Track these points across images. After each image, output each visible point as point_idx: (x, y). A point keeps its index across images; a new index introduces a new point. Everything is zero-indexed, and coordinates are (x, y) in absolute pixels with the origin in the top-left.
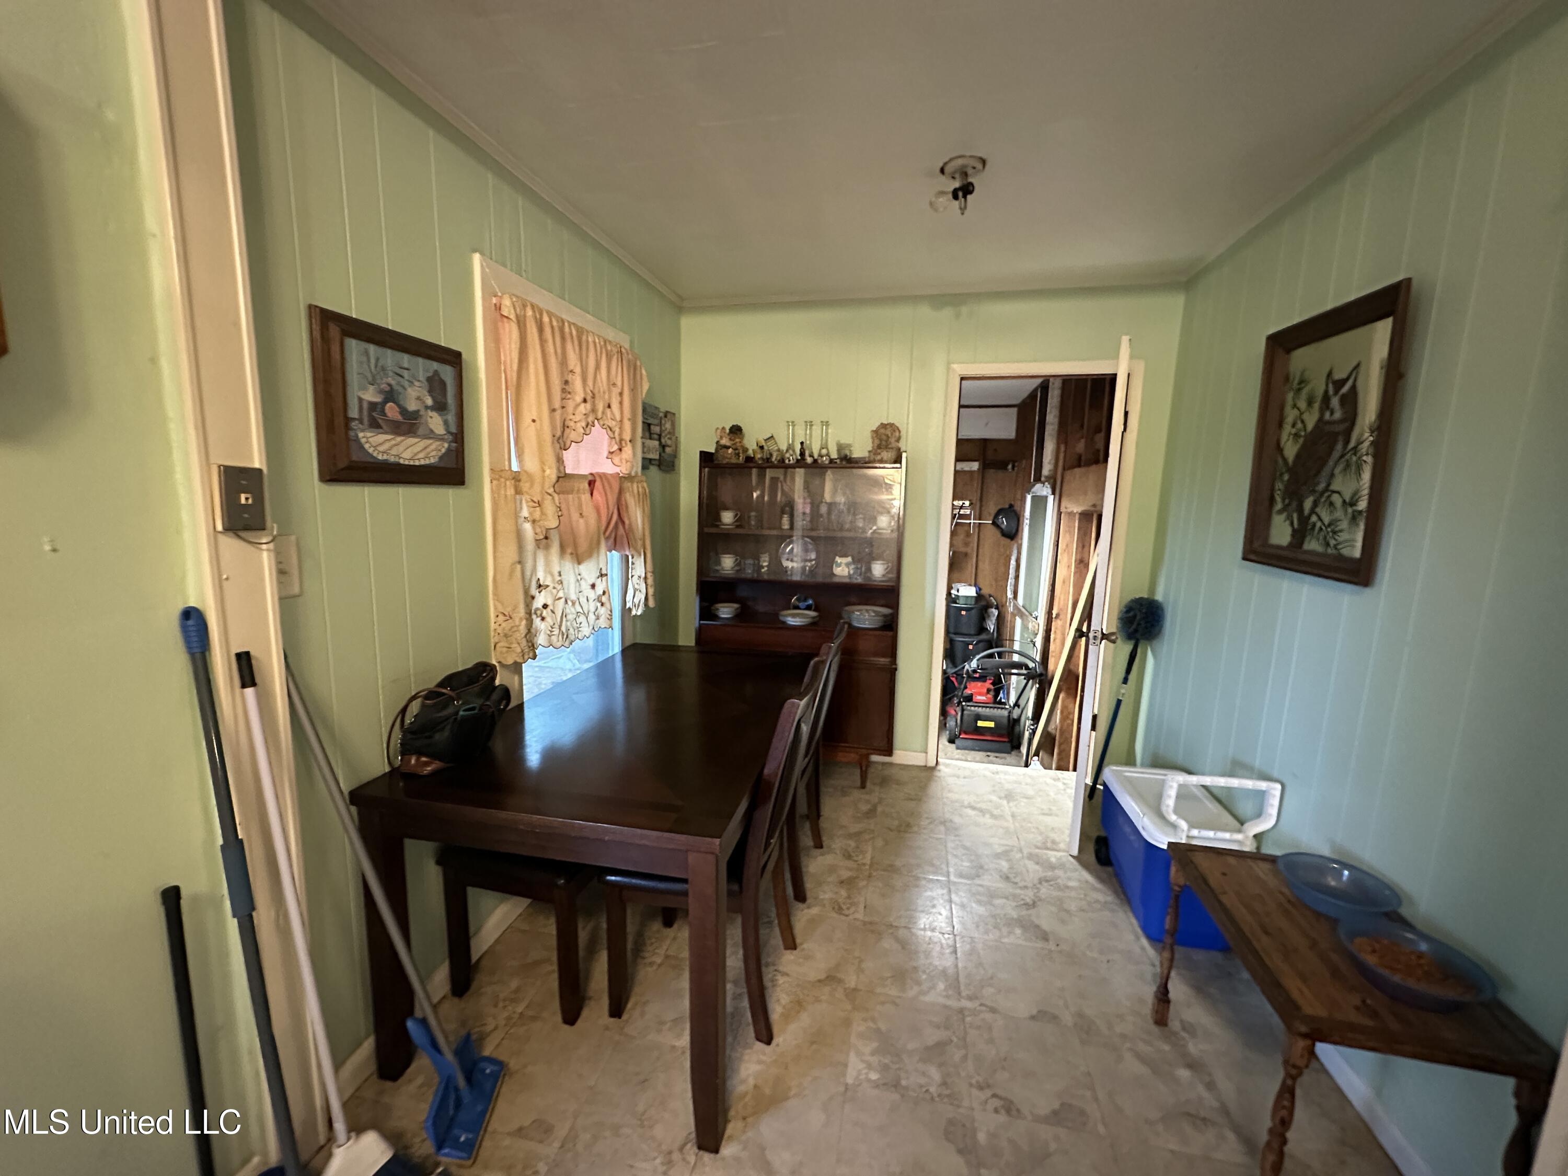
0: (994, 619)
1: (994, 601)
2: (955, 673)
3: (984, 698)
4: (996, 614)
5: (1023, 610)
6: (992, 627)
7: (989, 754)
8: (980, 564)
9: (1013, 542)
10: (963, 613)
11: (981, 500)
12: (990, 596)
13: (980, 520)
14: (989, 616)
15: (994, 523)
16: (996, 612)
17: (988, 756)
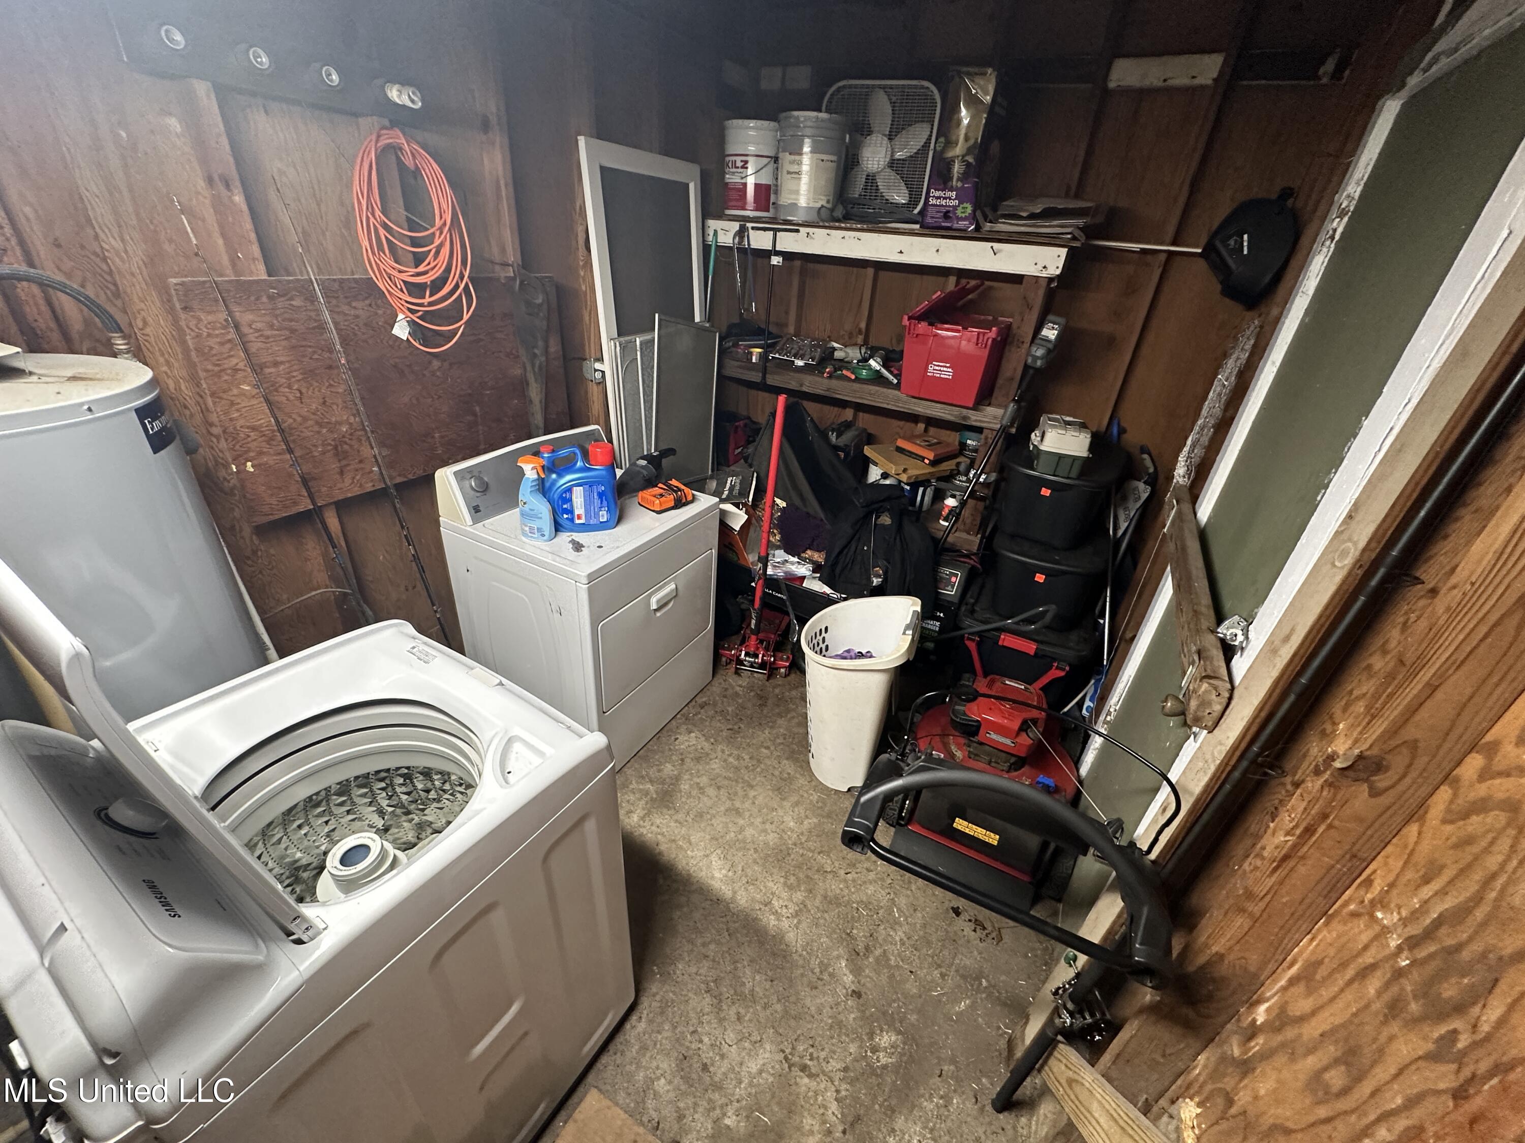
0: (1134, 507)
1: (1148, 462)
2: (979, 634)
3: (1008, 742)
4: (1145, 496)
5: (1194, 547)
6: (1123, 526)
7: (961, 903)
8: (1141, 370)
9: (1249, 314)
10: (1046, 492)
11: (1195, 186)
12: (1143, 450)
13: (1174, 244)
14: (1125, 498)
15: (1209, 252)
16: (1143, 491)
17: (957, 912)
